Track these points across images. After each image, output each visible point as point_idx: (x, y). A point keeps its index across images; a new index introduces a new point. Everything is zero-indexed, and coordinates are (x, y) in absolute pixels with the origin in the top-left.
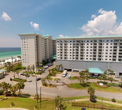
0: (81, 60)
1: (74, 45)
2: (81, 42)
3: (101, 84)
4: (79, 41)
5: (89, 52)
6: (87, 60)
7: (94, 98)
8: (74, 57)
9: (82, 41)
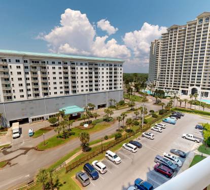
0: (46, 96)
1: (27, 69)
2: (40, 63)
3: (86, 126)
4: (36, 62)
5: (58, 81)
6: (56, 95)
7: (87, 147)
8: (31, 93)
9: (42, 62)
